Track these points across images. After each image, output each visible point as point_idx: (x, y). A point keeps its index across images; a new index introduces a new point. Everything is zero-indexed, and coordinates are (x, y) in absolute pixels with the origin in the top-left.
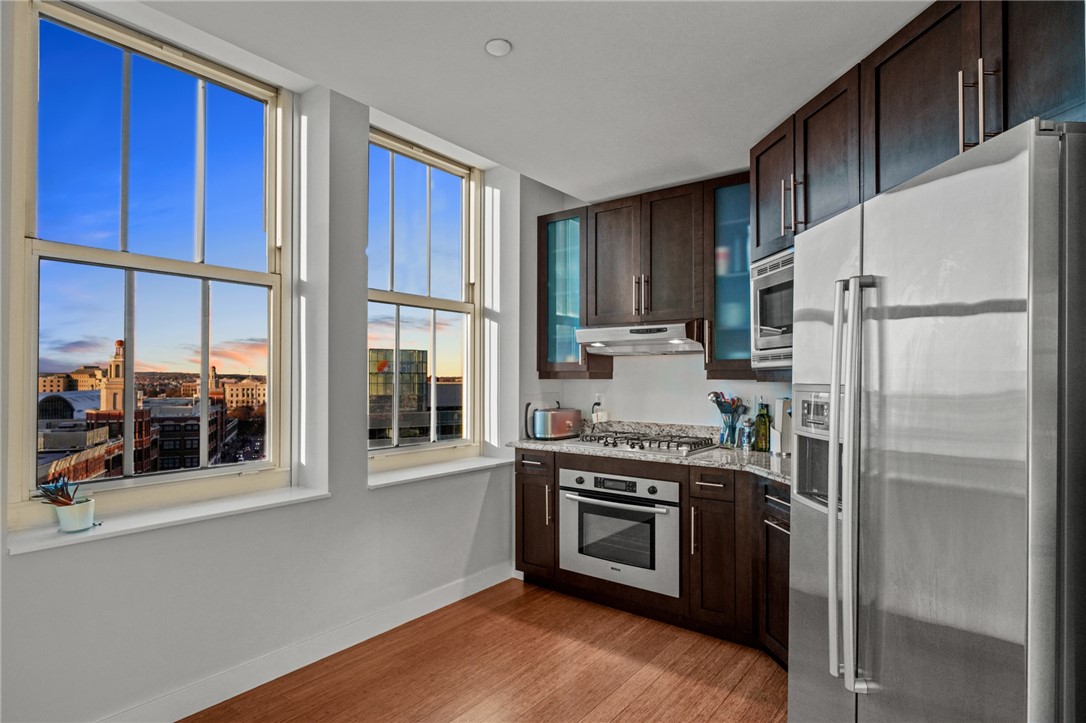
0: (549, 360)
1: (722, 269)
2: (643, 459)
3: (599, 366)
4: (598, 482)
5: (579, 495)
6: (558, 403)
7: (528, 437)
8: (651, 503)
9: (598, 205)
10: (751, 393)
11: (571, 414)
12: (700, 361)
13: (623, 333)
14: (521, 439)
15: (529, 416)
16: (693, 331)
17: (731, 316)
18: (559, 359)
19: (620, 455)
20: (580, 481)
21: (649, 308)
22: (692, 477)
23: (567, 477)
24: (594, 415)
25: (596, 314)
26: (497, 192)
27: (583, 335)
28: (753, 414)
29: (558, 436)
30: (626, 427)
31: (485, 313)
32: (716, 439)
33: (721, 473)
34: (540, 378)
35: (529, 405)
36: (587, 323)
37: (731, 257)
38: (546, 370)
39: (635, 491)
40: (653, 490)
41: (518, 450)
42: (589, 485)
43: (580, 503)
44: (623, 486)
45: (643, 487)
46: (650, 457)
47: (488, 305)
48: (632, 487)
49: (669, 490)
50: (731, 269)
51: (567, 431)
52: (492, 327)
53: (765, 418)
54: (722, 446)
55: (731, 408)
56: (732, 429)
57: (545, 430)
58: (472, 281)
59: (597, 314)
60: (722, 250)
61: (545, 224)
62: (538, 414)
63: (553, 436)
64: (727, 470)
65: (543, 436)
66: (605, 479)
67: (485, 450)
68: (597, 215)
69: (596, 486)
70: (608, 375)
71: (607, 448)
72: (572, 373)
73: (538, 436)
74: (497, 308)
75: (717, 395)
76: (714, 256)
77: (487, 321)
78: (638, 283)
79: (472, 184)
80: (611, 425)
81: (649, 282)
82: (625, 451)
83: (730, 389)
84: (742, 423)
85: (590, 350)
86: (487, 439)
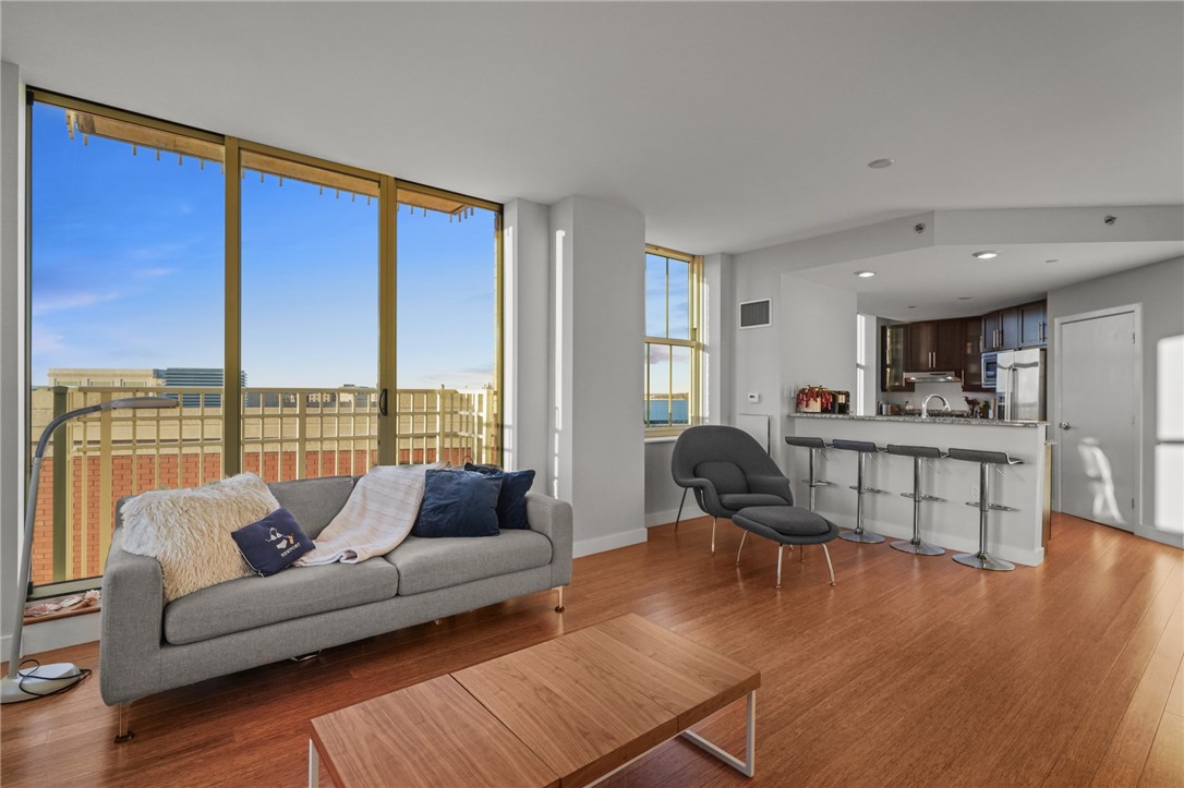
1: (969, 351)
3: (910, 387)
9: (913, 323)
10: (981, 397)
12: (959, 385)
13: (925, 375)
16: (958, 375)
17: (973, 368)
21: (938, 365)
26: (863, 317)
27: (905, 375)
28: (981, 405)
31: (857, 366)
32: (965, 414)
34: (882, 392)
36: (907, 371)
37: (973, 347)
38: (883, 387)
47: (859, 362)
50: (973, 351)
52: (860, 373)
53: (987, 405)
55: (971, 403)
56: (973, 411)
59: (913, 366)
60: (969, 344)
61: (883, 330)
68: (911, 330)
70: (913, 390)
72: (897, 390)
74: (863, 364)
75: (966, 398)
76: (966, 347)
77: (858, 369)
81: (937, 354)
83: (971, 396)
84: (977, 409)
85: (908, 381)
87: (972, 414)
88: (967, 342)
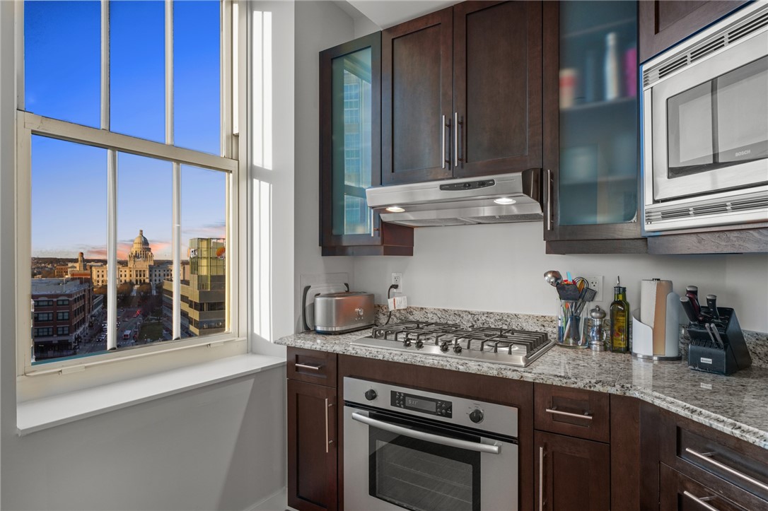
0: (335, 232)
2: (462, 369)
3: (396, 238)
4: (395, 399)
5: (371, 416)
6: (347, 285)
7: (307, 330)
8: (475, 435)
9: (395, 28)
11: (361, 300)
13: (430, 191)
14: (297, 332)
15: (308, 304)
18: (347, 231)
19: (429, 362)
20: (372, 395)
21: (464, 159)
22: (538, 400)
23: (354, 389)
24: (390, 301)
25: (393, 171)
26: (268, 15)
27: (376, 195)
28: (605, 301)
29: (344, 328)
30: (430, 316)
31: (252, 172)
32: (553, 336)
33: (586, 397)
34: (322, 255)
35: (307, 288)
36: (380, 181)
37: (580, 84)
38: (331, 243)
39: (450, 416)
40: (476, 417)
41: (290, 349)
42: (383, 402)
43: (372, 428)
44: (432, 406)
45: (461, 410)
46: (473, 366)
47: (257, 162)
48: (447, 409)
49: (504, 418)
50: (580, 98)
51: (356, 322)
52: (262, 190)
53: (624, 306)
54: (561, 342)
55: (574, 293)
56: (576, 320)
57: (328, 321)
58: (235, 132)
60: (567, 74)
62: (319, 300)
63: (338, 329)
64: (599, 393)
65: (325, 329)
66: (406, 395)
67: (252, 346)
68: (394, 41)
69: (393, 404)
70: (407, 250)
71: (408, 349)
72: (363, 249)
73: (319, 328)
74: (269, 165)
75: (557, 275)
76: (557, 83)
77: (256, 182)
78: (450, 126)
79: (236, 6)
80: (411, 313)
81: (464, 124)
82: (432, 355)
84: (589, 312)
85: (385, 218)
86: (256, 331)
87: (574, 333)
88: (559, 67)
